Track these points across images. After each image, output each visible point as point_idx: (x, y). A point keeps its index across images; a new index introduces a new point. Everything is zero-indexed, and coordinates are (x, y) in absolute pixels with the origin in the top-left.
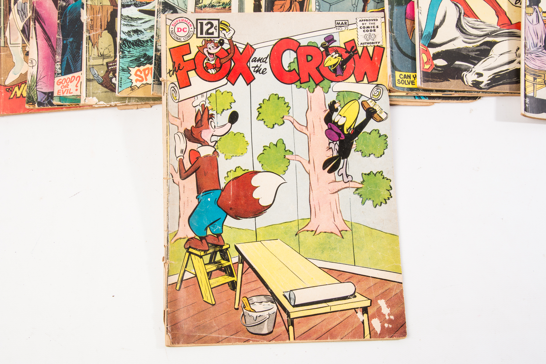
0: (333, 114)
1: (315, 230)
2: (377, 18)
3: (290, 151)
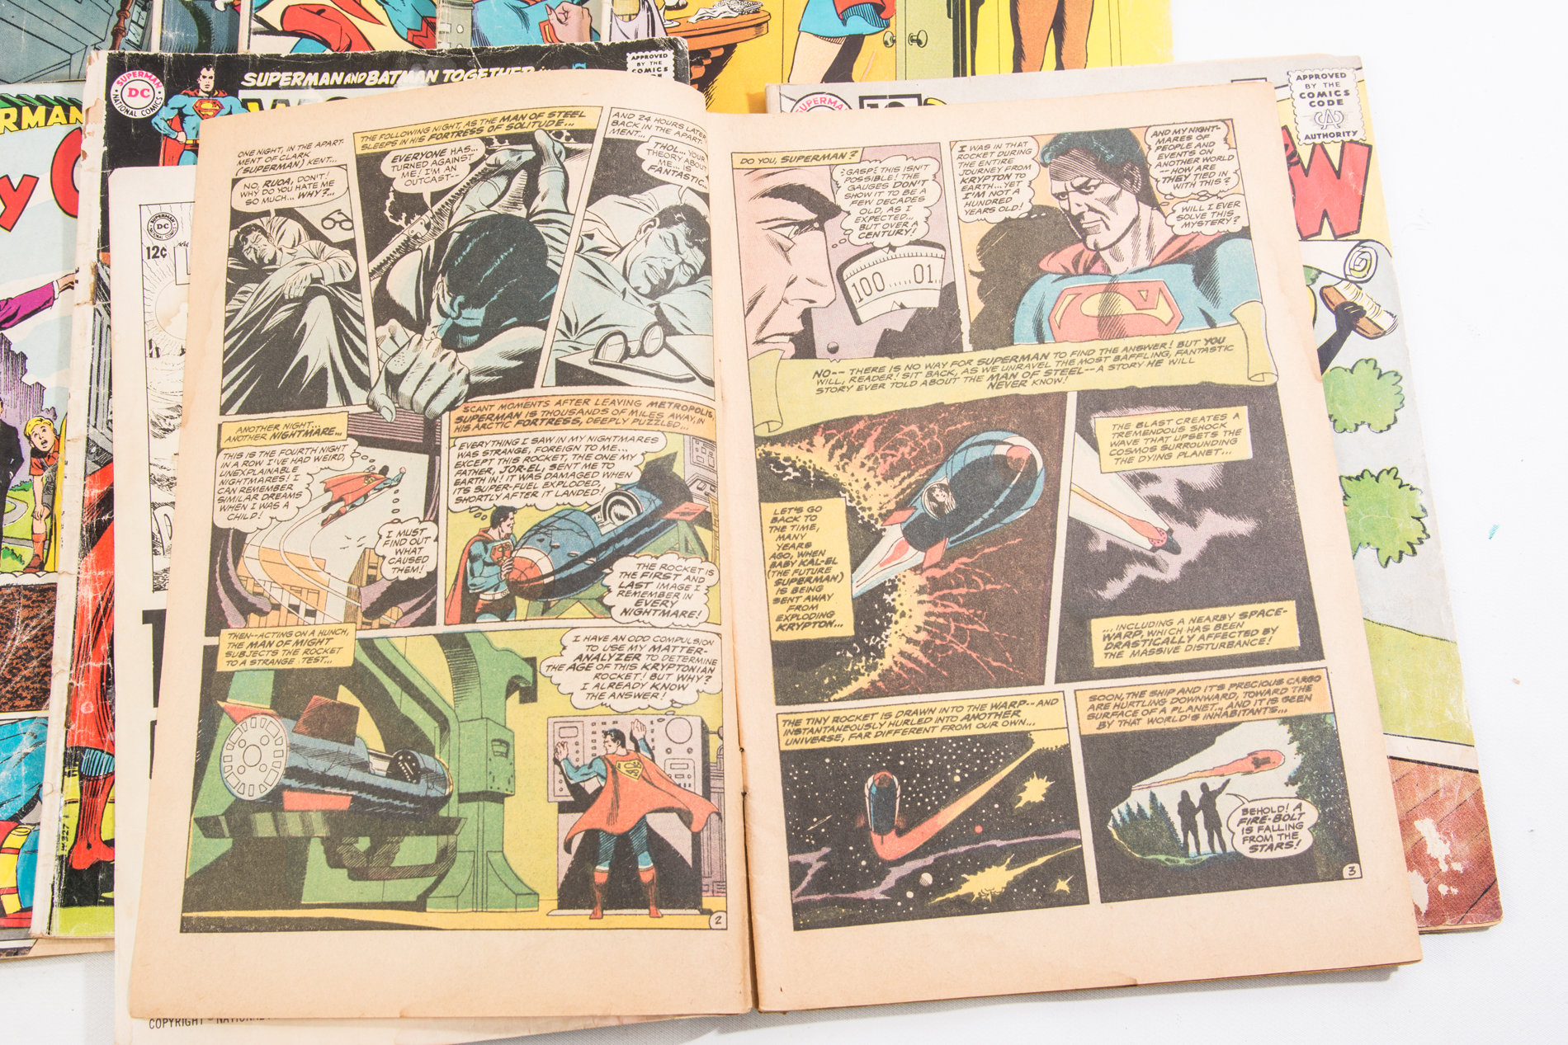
2: (1343, 71)
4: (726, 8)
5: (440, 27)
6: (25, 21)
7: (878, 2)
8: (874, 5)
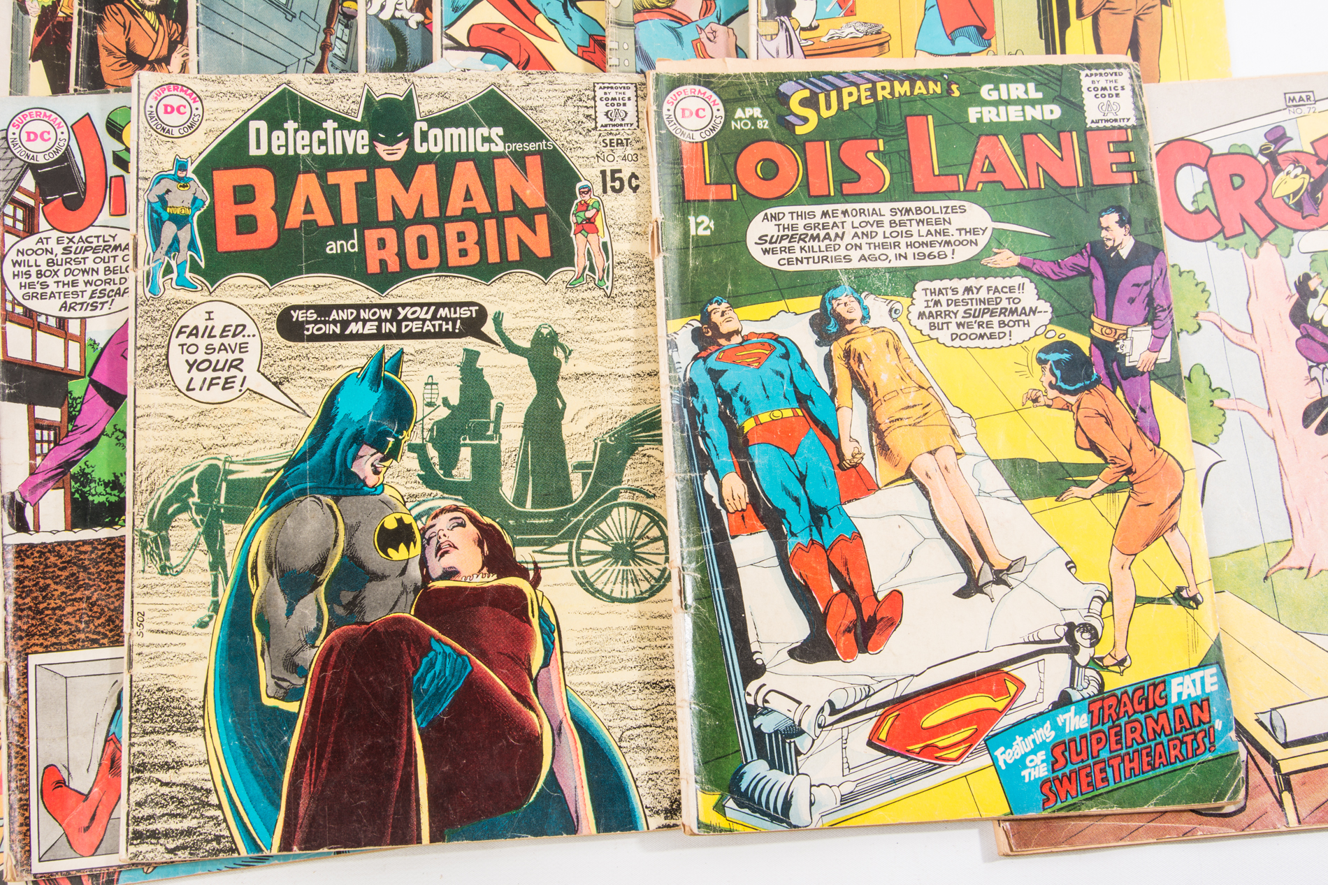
0: (1307, 303)
1: (1306, 565)
3: (1222, 391)
4: (852, 30)
5: (610, 44)
6: (243, 37)
7: (981, 25)
8: (977, 28)
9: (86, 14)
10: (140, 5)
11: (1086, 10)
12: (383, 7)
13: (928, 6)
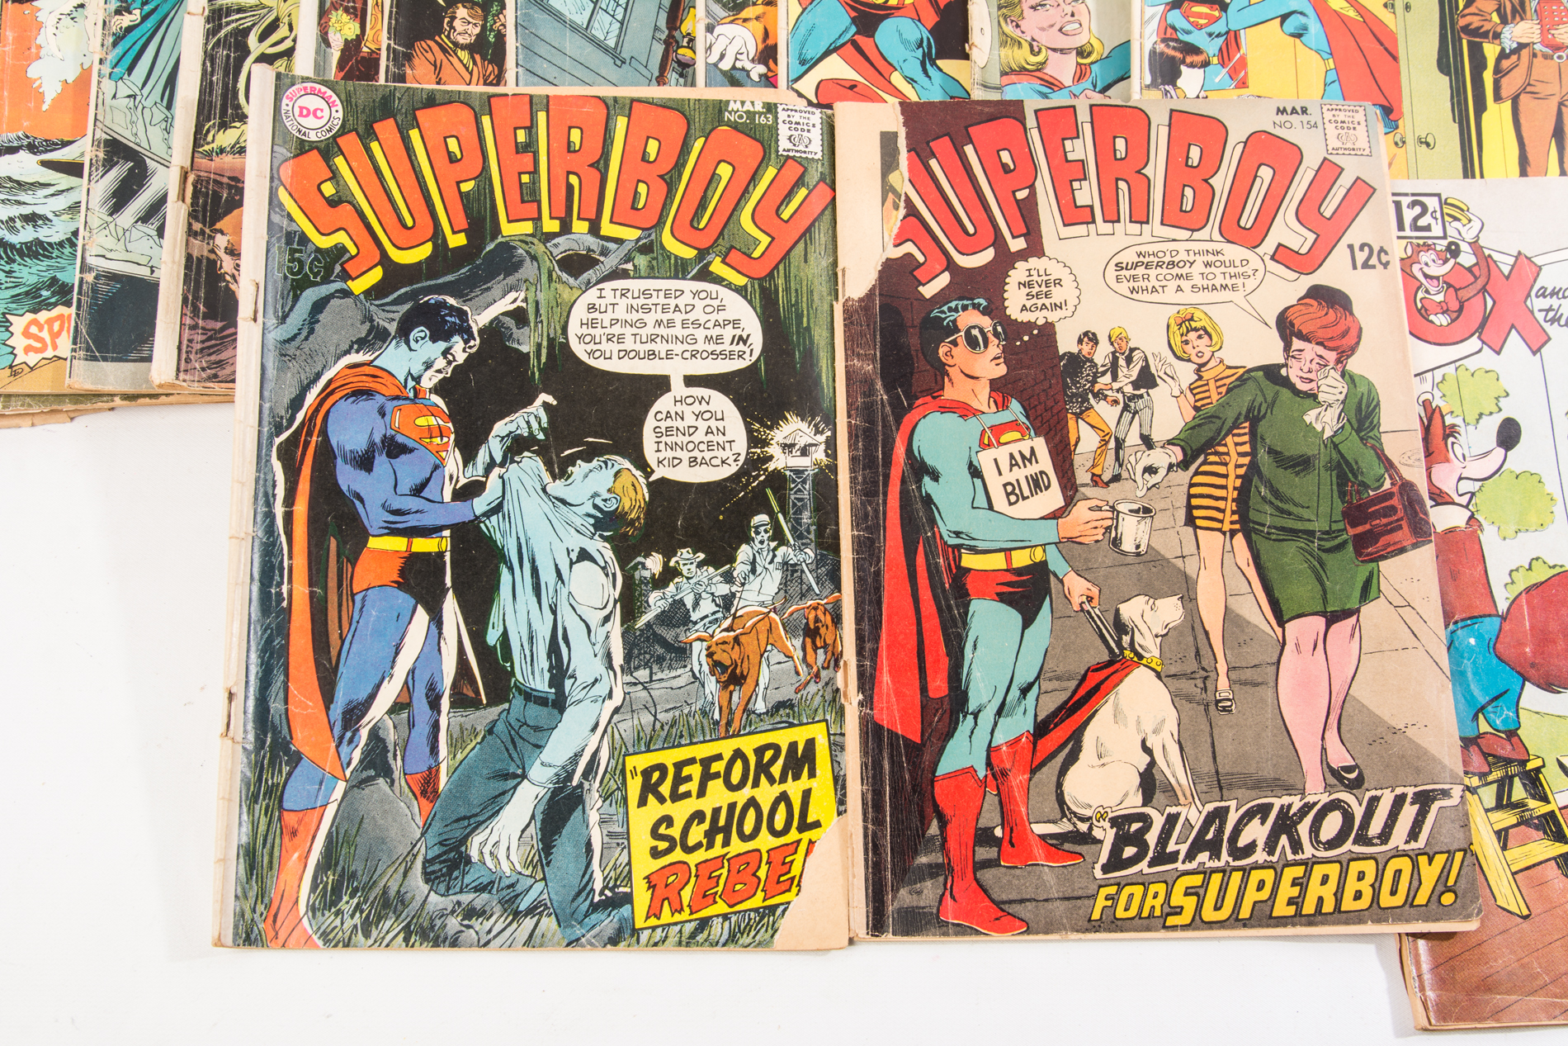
6: (567, 81)
7: (1386, 104)
8: (1383, 107)
9: (394, 50)
10: (453, 43)
11: (1504, 93)
12: (722, 56)
13: (1328, 81)
